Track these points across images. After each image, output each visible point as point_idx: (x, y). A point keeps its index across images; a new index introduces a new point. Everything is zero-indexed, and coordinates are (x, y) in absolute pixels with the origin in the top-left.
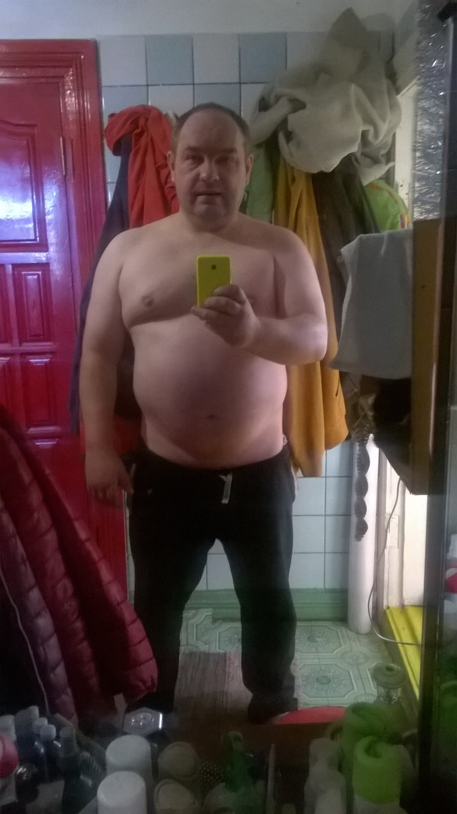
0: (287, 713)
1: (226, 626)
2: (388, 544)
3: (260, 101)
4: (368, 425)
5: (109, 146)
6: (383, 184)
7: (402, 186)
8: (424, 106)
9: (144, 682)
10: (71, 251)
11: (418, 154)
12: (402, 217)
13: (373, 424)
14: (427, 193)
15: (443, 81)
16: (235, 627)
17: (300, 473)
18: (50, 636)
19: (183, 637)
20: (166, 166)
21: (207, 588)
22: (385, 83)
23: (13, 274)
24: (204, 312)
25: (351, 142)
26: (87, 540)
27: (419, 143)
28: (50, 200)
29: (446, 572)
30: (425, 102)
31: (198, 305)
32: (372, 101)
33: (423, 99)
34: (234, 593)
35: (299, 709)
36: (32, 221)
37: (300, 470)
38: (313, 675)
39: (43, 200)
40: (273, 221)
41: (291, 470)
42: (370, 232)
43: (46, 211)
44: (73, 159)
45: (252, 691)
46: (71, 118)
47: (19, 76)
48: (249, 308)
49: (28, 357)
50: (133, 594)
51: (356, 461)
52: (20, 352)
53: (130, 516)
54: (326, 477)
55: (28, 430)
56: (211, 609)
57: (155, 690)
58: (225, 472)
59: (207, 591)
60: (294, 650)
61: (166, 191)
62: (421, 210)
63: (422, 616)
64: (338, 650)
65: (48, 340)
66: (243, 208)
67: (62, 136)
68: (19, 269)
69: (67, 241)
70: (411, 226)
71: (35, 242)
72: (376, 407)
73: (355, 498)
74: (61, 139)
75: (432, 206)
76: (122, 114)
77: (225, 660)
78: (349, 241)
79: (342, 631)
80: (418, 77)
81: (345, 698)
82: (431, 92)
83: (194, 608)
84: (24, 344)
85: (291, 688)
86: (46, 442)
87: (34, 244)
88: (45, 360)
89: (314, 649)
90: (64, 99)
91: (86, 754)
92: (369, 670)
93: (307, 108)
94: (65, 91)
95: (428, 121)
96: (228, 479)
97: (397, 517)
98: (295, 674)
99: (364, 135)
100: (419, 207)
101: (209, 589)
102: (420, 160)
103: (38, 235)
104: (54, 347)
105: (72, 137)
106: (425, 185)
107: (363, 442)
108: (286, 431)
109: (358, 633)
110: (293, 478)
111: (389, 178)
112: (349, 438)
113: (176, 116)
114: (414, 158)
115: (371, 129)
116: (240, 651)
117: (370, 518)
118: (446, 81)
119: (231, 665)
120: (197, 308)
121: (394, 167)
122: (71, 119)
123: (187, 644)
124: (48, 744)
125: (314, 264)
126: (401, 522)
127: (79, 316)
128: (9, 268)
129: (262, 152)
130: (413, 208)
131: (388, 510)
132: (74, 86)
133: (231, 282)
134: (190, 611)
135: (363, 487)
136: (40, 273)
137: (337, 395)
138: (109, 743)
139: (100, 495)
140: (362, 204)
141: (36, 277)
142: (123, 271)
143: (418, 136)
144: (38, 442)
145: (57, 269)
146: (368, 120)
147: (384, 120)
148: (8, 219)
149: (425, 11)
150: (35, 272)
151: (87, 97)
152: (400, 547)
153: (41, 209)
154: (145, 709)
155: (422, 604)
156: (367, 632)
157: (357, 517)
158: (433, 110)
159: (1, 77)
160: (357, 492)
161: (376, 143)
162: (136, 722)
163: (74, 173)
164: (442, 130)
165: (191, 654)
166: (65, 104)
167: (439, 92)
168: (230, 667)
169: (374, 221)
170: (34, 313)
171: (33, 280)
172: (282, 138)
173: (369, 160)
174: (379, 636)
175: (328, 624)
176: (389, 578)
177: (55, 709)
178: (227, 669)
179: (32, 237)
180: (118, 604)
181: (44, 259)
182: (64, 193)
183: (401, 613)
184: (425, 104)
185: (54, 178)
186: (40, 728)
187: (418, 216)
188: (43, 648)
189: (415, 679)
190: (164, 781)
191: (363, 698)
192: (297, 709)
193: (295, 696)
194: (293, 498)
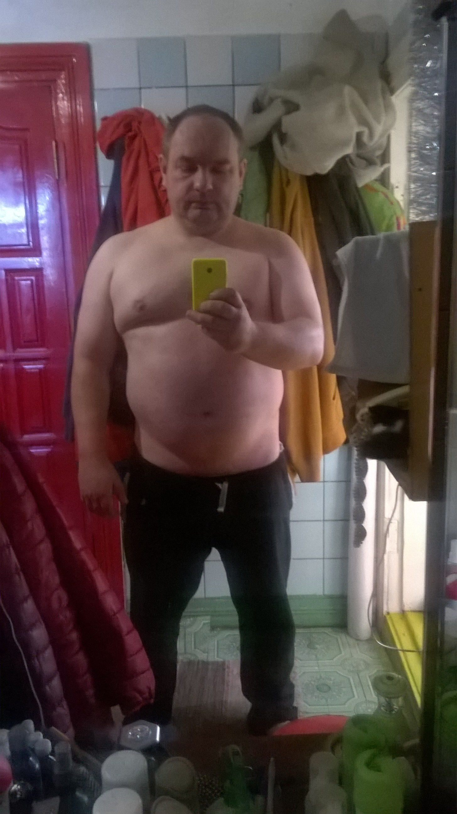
0: (287, 722)
1: (226, 633)
2: (388, 548)
3: (254, 103)
5: (102, 150)
6: (378, 186)
7: (397, 187)
9: (140, 692)
10: (64, 256)
11: (413, 155)
12: (398, 219)
14: (420, 195)
15: (437, 82)
16: (234, 635)
17: (297, 478)
18: (46, 648)
19: (180, 645)
21: (205, 596)
22: (379, 84)
23: (5, 279)
24: (200, 316)
25: (345, 144)
26: (82, 550)
27: (414, 144)
28: (43, 205)
29: (446, 577)
30: (419, 103)
31: (194, 309)
32: (366, 102)
33: (417, 100)
36: (25, 225)
37: (297, 476)
38: (313, 683)
39: (36, 204)
40: (268, 224)
41: (288, 477)
42: (366, 234)
43: (39, 215)
44: (66, 163)
45: (251, 701)
46: (63, 121)
47: (11, 79)
48: (245, 313)
49: (23, 363)
50: (129, 602)
51: (354, 466)
52: (14, 358)
54: (324, 482)
55: (22, 437)
56: (209, 617)
57: (152, 701)
58: (222, 479)
59: (205, 598)
60: (293, 656)
61: (160, 194)
62: (417, 211)
63: (422, 622)
64: (337, 657)
65: (42, 346)
66: (238, 211)
67: (55, 140)
68: (12, 274)
69: (60, 246)
70: (407, 228)
71: (28, 247)
73: (353, 503)
74: (54, 144)
75: (428, 207)
76: (113, 118)
77: (224, 669)
78: (345, 243)
79: (342, 638)
80: (413, 78)
81: (346, 706)
82: (426, 93)
83: (194, 616)
84: (19, 350)
85: (291, 696)
86: (41, 449)
87: (28, 249)
88: (39, 366)
89: (314, 657)
90: (56, 102)
91: (82, 769)
92: (370, 677)
93: (301, 109)
94: (57, 94)
95: (422, 122)
96: (224, 487)
97: (396, 522)
98: (294, 682)
99: (359, 136)
100: (414, 208)
101: (207, 596)
102: (415, 161)
103: (31, 239)
104: (48, 352)
105: (64, 141)
106: (420, 187)
108: (283, 437)
109: (358, 640)
110: (290, 484)
111: (384, 179)
112: (347, 442)
113: (169, 119)
114: (409, 159)
115: (366, 130)
117: (369, 524)
118: (441, 82)
119: (230, 674)
120: (192, 312)
121: (389, 169)
123: (185, 653)
124: (43, 759)
125: (310, 268)
126: (400, 525)
128: (2, 274)
129: (256, 154)
130: (409, 209)
131: (388, 514)
132: (65, 90)
133: (227, 286)
134: (188, 619)
135: (361, 493)
136: (33, 278)
137: (334, 399)
138: (107, 756)
140: (358, 207)
141: (29, 282)
143: (413, 137)
144: (32, 449)
145: (50, 274)
146: (363, 122)
147: (379, 122)
149: (419, 12)
150: (28, 278)
151: (79, 101)
152: (400, 551)
153: (34, 213)
155: (422, 609)
156: (367, 638)
157: (356, 523)
158: (428, 111)
160: (355, 497)
161: (371, 144)
162: (133, 735)
163: (67, 177)
164: (437, 131)
165: (190, 663)
166: (57, 107)
167: (434, 92)
168: (228, 676)
169: (370, 223)
170: (27, 320)
171: (26, 285)
172: (276, 141)
173: (364, 162)
174: (378, 642)
175: (328, 630)
176: (388, 583)
177: (50, 722)
178: (226, 678)
179: (25, 241)
180: (115, 614)
181: (37, 264)
182: (57, 198)
183: (401, 619)
184: (420, 105)
185: (47, 182)
186: (36, 741)
187: (413, 217)
188: (38, 660)
189: (417, 687)
190: (161, 797)
191: (364, 705)
192: (297, 717)
193: (295, 705)
194: (290, 505)
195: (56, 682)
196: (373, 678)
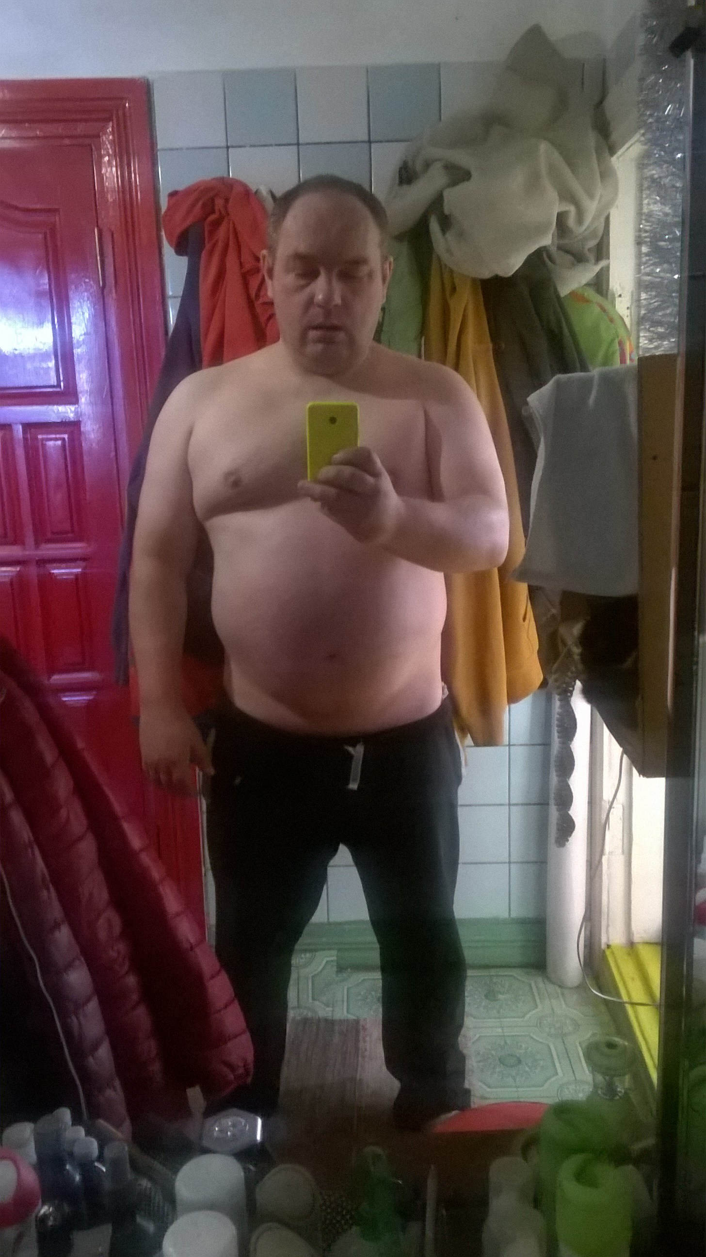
1: (361, 976)
2: (608, 848)
3: (401, 169)
4: (573, 669)
5: (170, 242)
6: (591, 294)
7: (620, 296)
8: (653, 175)
9: (231, 1067)
10: (113, 404)
11: (644, 249)
12: (621, 344)
13: (580, 666)
14: (657, 309)
15: (680, 137)
16: (373, 979)
17: (469, 740)
18: (88, 1000)
20: (258, 270)
21: (328, 919)
22: (592, 138)
23: (23, 437)
24: (318, 489)
25: (540, 230)
26: (142, 850)
27: (646, 231)
28: (80, 325)
29: (696, 893)
30: (653, 170)
31: (309, 479)
32: (571, 164)
33: (650, 164)
34: (370, 926)
35: (473, 1106)
36: (53, 357)
37: (469, 735)
38: (493, 1052)
39: (70, 324)
41: (454, 736)
42: (573, 370)
43: (75, 341)
44: (114, 262)
45: (400, 1079)
46: (110, 198)
47: (31, 134)
48: (387, 483)
49: (48, 566)
50: (214, 929)
51: (555, 723)
52: (36, 559)
53: (207, 808)
54: (509, 745)
55: (50, 678)
56: (334, 953)
58: (353, 740)
59: (329, 924)
60: (463, 1012)
61: (259, 310)
62: (651, 334)
63: (660, 959)
64: (531, 1013)
65: (80, 539)
67: (98, 226)
68: (33, 430)
69: (106, 388)
70: (636, 363)
71: (58, 390)
72: (585, 640)
73: (554, 779)
74: (96, 231)
75: (667, 328)
76: (188, 192)
77: (357, 1032)
78: (540, 385)
79: (538, 983)
80: (642, 131)
81: (545, 1088)
82: (664, 154)
83: (311, 951)
84: (43, 546)
85: (460, 1073)
86: (78, 696)
87: (58, 392)
88: (75, 571)
89: (494, 1012)
90: (99, 170)
91: (145, 1183)
92: (580, 1043)
93: (472, 179)
94: (101, 157)
95: (658, 198)
96: (358, 752)
97: (621, 807)
98: (465, 1052)
99: (561, 218)
100: (648, 330)
101: (331, 920)
102: (648, 258)
103: (61, 376)
104: (89, 550)
105: (113, 228)
106: (656, 296)
107: (566, 695)
108: (447, 676)
109: (562, 986)
110: (458, 749)
111: (600, 284)
112: (544, 684)
114: (639, 255)
115: (572, 209)
116: (380, 1016)
117: (579, 811)
118: (685, 137)
119: (368, 1039)
120: (306, 483)
121: (607, 268)
122: (110, 200)
123: (299, 1006)
124: (86, 1166)
126: (626, 812)
127: (126, 503)
128: (19, 431)
129: (404, 249)
130: (638, 331)
131: (607, 794)
132: (114, 150)
133: (360, 443)
134: (303, 956)
135: (566, 764)
136: (66, 436)
137: (524, 619)
138: (182, 1164)
139: (163, 777)
140: (560, 327)
141: (59, 443)
142: (194, 433)
143: (643, 222)
144: (65, 696)
145: (91, 430)
146: (568, 196)
147: (591, 196)
148: (15, 356)
149: (651, 31)
150: (58, 436)
151: (135, 166)
152: (626, 851)
153: (67, 338)
154: (235, 1110)
155: (659, 940)
156: (576, 984)
157: (559, 810)
158: (667, 181)
159: (3, 138)
160: (557, 770)
161: (580, 231)
162: (220, 1131)
163: (116, 282)
164: (679, 211)
165: (306, 1022)
166: (101, 176)
167: (675, 153)
168: (365, 1042)
169: (579, 352)
170: (58, 498)
171: (55, 447)
172: (434, 226)
173: (569, 257)
174: (595, 992)
175: (516, 973)
176: (609, 902)
177: (96, 1111)
178: (361, 1045)
179: (53, 381)
180: (192, 948)
181: (71, 416)
182: (102, 314)
183: (629, 954)
184: (655, 172)
185: (86, 291)
186: (74, 1141)
187: (646, 344)
188: (78, 1018)
189: (651, 1056)
190: (266, 1225)
191: (572, 1087)
192: (470, 1106)
193: (467, 1085)
194: (459, 778)
195: (104, 1052)
196: (584, 1046)
